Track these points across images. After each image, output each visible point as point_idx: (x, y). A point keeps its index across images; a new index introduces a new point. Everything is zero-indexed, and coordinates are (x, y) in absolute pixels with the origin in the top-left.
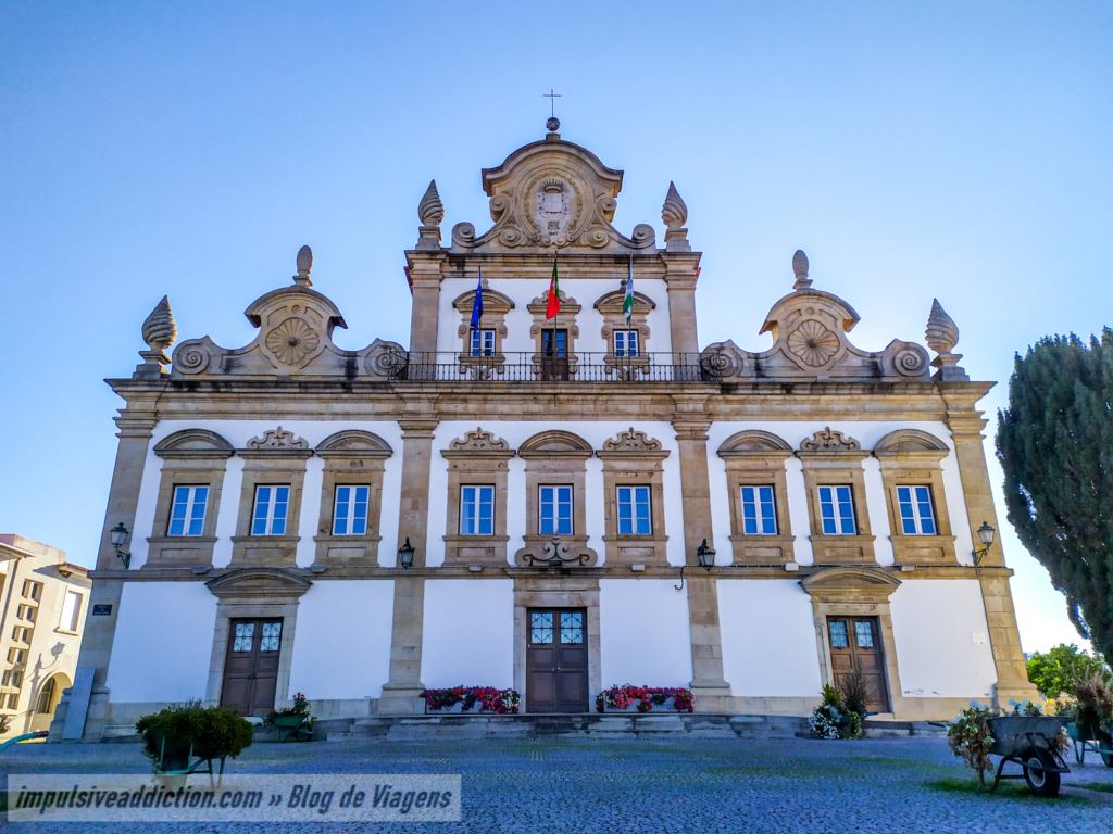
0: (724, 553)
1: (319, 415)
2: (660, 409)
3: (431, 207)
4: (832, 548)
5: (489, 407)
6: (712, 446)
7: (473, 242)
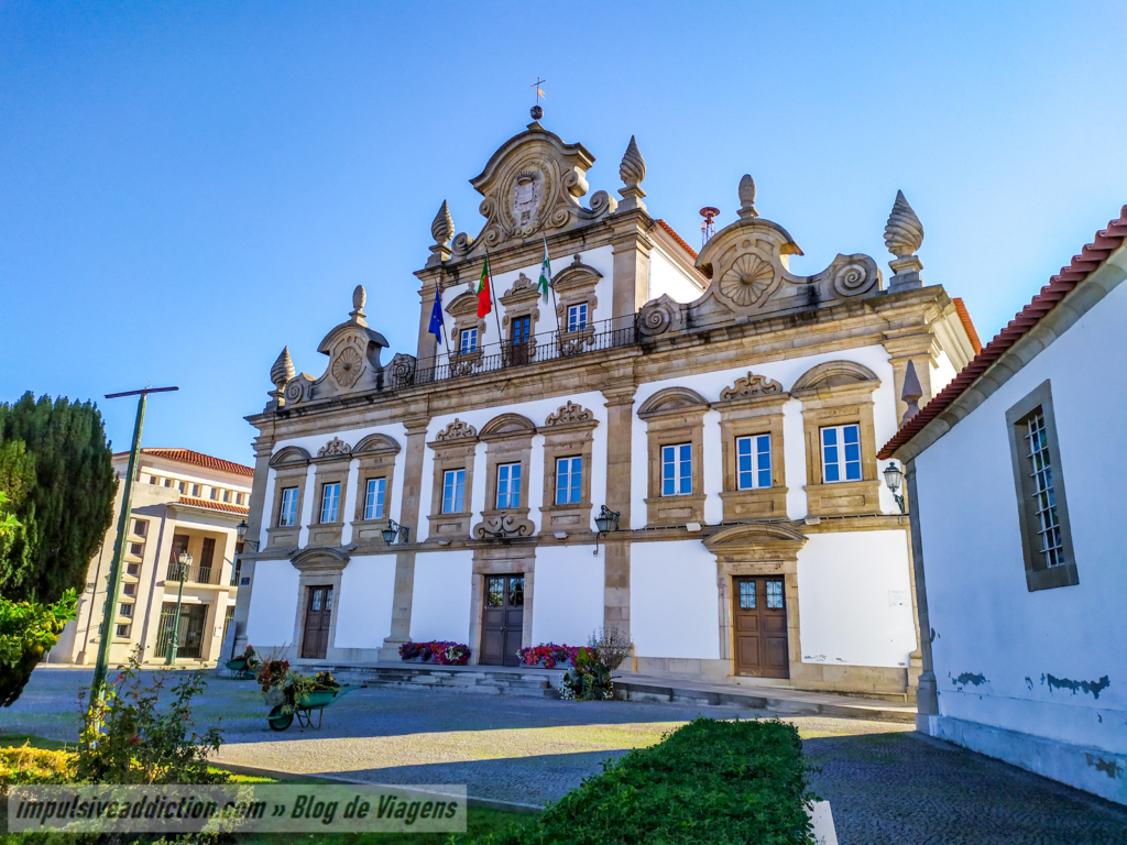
0: (638, 517)
1: (356, 425)
2: (595, 378)
3: (441, 225)
4: (742, 504)
5: (466, 399)
6: (636, 408)
7: (468, 248)
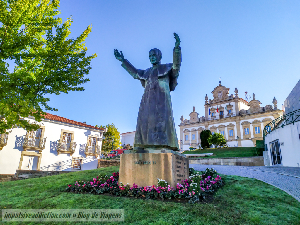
0: (242, 137)
1: (197, 126)
2: (234, 120)
3: (206, 98)
4: (256, 135)
5: (214, 123)
6: (240, 124)
7: (211, 101)
